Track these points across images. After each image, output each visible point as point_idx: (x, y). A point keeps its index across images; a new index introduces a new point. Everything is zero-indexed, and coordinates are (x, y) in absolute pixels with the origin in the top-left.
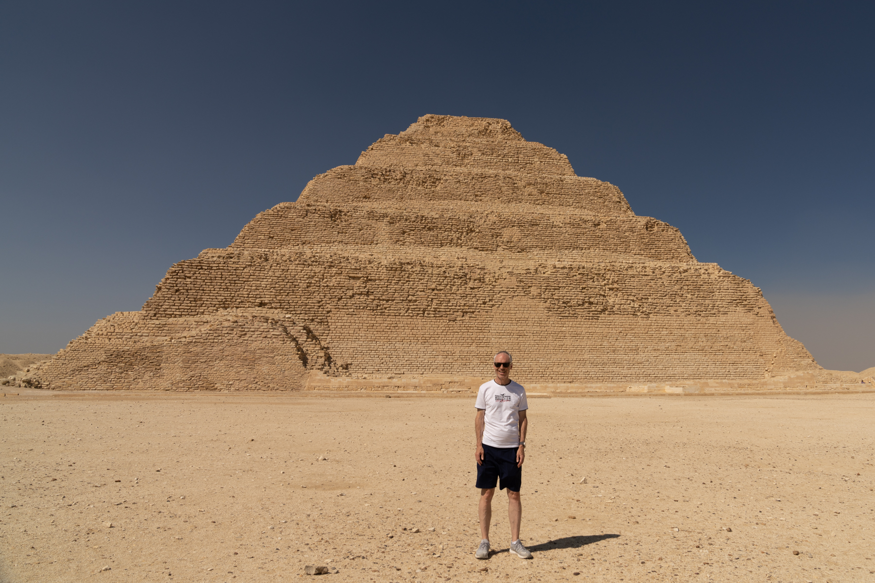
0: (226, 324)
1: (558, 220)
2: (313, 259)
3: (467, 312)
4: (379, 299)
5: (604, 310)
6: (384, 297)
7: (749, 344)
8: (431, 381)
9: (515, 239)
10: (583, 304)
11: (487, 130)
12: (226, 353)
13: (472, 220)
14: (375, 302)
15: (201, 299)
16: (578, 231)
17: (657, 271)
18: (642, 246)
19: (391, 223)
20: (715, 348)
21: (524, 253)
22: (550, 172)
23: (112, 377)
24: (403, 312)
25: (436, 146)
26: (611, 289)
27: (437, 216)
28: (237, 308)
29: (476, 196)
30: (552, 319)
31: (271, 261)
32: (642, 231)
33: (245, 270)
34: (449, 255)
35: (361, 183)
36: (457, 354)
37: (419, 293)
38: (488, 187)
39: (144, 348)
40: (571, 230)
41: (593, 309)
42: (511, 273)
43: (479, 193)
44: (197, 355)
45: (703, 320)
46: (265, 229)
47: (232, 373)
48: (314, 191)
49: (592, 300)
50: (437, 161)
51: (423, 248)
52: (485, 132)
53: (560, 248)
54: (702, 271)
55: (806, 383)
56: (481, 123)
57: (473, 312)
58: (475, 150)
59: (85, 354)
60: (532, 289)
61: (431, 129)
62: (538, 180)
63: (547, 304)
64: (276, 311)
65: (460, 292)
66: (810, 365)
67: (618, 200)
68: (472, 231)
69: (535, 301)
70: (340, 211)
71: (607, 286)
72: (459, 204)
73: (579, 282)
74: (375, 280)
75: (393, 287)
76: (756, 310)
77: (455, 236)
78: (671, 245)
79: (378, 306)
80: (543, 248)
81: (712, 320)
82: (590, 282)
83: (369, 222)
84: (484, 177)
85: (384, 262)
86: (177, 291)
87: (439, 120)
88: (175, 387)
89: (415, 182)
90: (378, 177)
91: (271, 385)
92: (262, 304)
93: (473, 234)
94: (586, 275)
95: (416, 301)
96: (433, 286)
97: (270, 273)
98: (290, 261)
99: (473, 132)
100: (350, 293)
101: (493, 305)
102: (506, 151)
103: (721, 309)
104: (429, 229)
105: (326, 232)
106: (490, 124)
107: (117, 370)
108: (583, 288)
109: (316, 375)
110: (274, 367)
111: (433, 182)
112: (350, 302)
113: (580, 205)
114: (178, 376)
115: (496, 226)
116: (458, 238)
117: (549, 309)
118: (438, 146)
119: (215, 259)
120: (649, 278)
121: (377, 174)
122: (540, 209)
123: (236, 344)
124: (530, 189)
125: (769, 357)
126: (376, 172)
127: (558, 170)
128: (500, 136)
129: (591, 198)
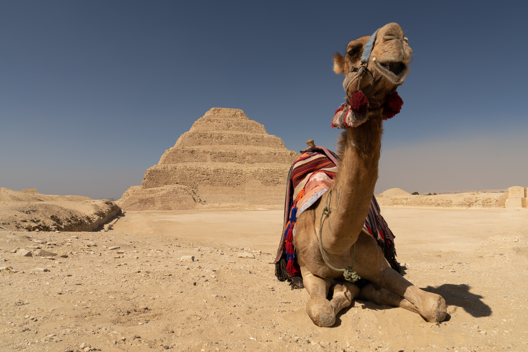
0: (171, 190)
1: (263, 153)
2: (190, 168)
3: (238, 184)
4: (212, 181)
5: (278, 183)
6: (213, 180)
8: (231, 206)
9: (250, 159)
10: (272, 181)
11: (235, 114)
12: (173, 199)
13: (236, 153)
14: (211, 182)
15: (159, 182)
16: (270, 156)
18: (289, 161)
19: (211, 155)
21: (253, 164)
22: (259, 133)
23: (142, 206)
24: (219, 185)
25: (219, 122)
26: (280, 176)
27: (225, 152)
28: (170, 184)
29: (236, 143)
30: (263, 186)
31: (177, 169)
32: (289, 156)
33: (170, 172)
34: (231, 166)
35: (197, 139)
36: (236, 197)
37: (223, 179)
38: (239, 140)
39: (149, 198)
40: (267, 156)
41: (275, 183)
42: (250, 172)
43: (236, 142)
44: (164, 199)
46: (171, 157)
47: (175, 205)
48: (182, 142)
49: (274, 180)
50: (221, 128)
51: (221, 163)
52: (235, 115)
53: (264, 162)
56: (233, 111)
57: (240, 184)
58: (233, 124)
59: (132, 200)
60: (257, 177)
61: (216, 114)
62: (256, 137)
63: (261, 182)
64: (182, 185)
65: (235, 178)
67: (281, 144)
68: (236, 157)
69: (258, 180)
70: (194, 151)
71: (279, 176)
72: (230, 146)
73: (271, 174)
74: (210, 175)
75: (216, 177)
77: (231, 158)
79: (212, 183)
80: (259, 162)
82: (274, 174)
83: (204, 154)
84: (237, 136)
85: (212, 169)
86: (151, 179)
87: (218, 110)
88: (160, 209)
89: (215, 138)
90: (203, 136)
91: (187, 208)
92: (177, 183)
94: (273, 172)
95: (223, 181)
96: (227, 176)
97: (178, 173)
98: (184, 169)
99: (231, 115)
100: (203, 179)
101: (246, 182)
102: (243, 125)
104: (223, 156)
105: (191, 158)
106: (236, 112)
107: (143, 204)
108: (272, 176)
109: (199, 205)
110: (187, 202)
111: (221, 138)
112: (203, 182)
113: (269, 146)
114: (160, 206)
115: (244, 155)
116: (232, 159)
117: (262, 183)
118: (220, 123)
119: (161, 169)
121: (202, 135)
122: (257, 148)
123: (175, 196)
124: (253, 140)
126: (202, 134)
127: (262, 132)
128: (240, 117)
129: (273, 143)
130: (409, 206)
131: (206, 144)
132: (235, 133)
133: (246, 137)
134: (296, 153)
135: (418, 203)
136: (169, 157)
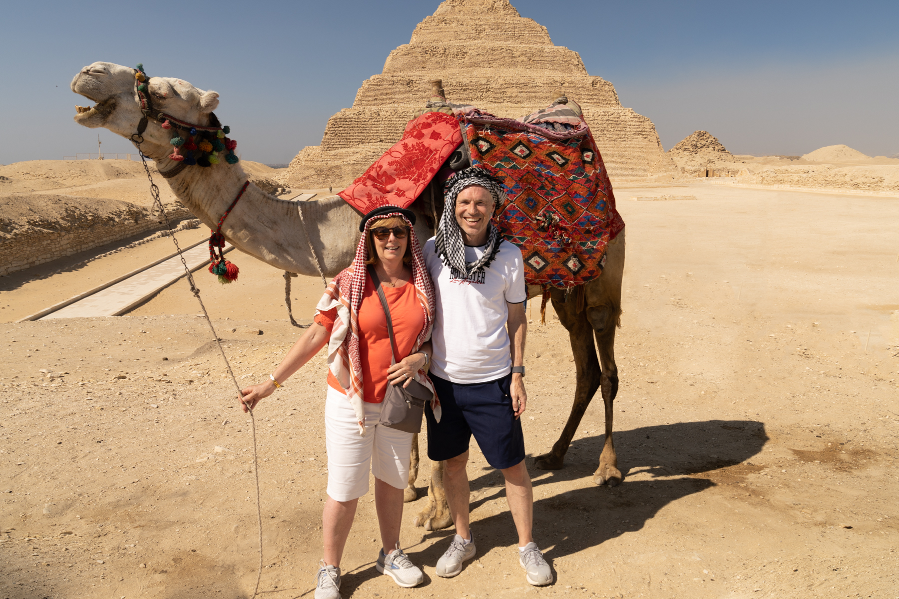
1: (539, 81)
2: (404, 114)
7: (642, 157)
9: (514, 95)
13: (488, 83)
15: (349, 139)
16: (551, 88)
17: (595, 115)
18: (589, 97)
20: (623, 160)
21: (519, 104)
22: (536, 42)
25: (461, 25)
27: (469, 82)
28: (368, 143)
29: (490, 64)
31: (381, 115)
32: (590, 88)
33: (370, 122)
35: (420, 58)
38: (496, 57)
39: (333, 167)
40: (547, 88)
43: (491, 62)
45: (618, 144)
46: (372, 94)
48: (392, 65)
50: (463, 36)
53: (540, 100)
54: (622, 114)
55: (667, 179)
58: (487, 27)
59: (305, 171)
61: (456, 8)
62: (528, 50)
64: (389, 144)
66: (673, 169)
67: (577, 63)
68: (489, 91)
70: (412, 81)
72: (479, 70)
76: (649, 137)
77: (479, 94)
78: (607, 96)
81: (623, 144)
84: (493, 50)
86: (336, 134)
89: (452, 56)
90: (429, 52)
92: (381, 141)
93: (489, 92)
97: (383, 123)
98: (392, 115)
99: (484, 9)
102: (507, 27)
103: (629, 138)
104: (464, 90)
105: (406, 95)
107: (322, 178)
111: (463, 55)
113: (553, 68)
115: (503, 87)
116: (481, 95)
118: (463, 25)
119: (352, 116)
120: (590, 119)
122: (529, 73)
124: (522, 57)
125: (652, 164)
126: (427, 49)
127: (541, 41)
128: (502, 12)
129: (561, 62)
130: (802, 186)
131: (436, 68)
132: (489, 44)
133: (510, 51)
134: (603, 81)
135: (820, 182)
136: (369, 94)
